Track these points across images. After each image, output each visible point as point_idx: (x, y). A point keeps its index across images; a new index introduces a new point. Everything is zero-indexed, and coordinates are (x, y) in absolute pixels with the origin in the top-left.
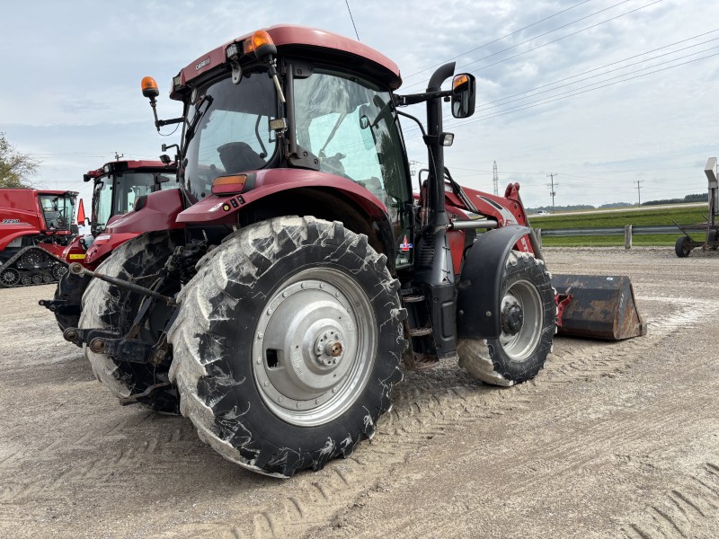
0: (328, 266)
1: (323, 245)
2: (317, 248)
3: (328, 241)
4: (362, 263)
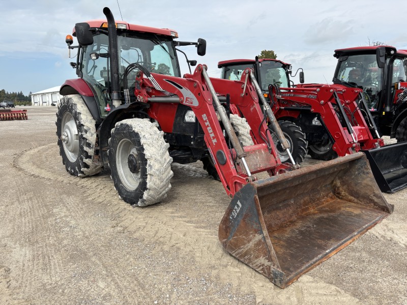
0: (69, 112)
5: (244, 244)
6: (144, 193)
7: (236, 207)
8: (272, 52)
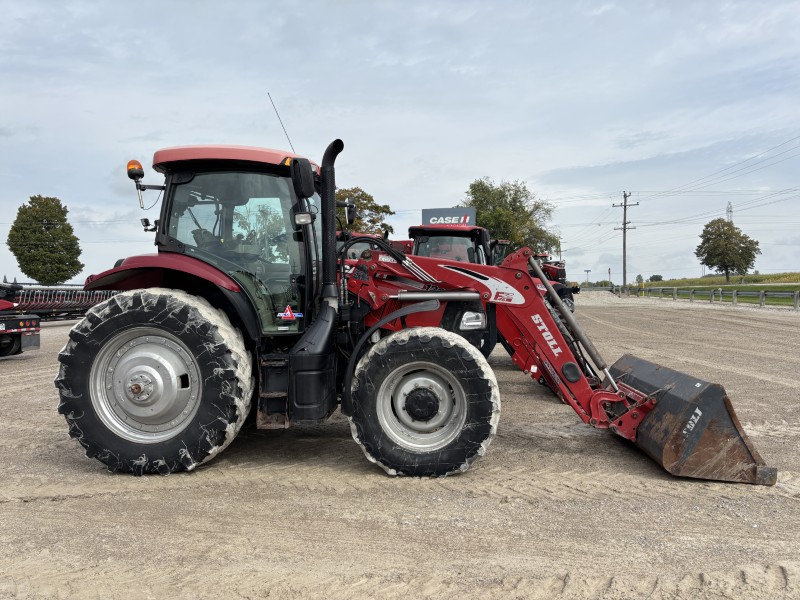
0: (155, 326)
1: (146, 310)
2: (142, 313)
3: (151, 308)
4: (183, 327)
5: (711, 457)
6: (482, 444)
7: (693, 417)
8: (56, 202)
